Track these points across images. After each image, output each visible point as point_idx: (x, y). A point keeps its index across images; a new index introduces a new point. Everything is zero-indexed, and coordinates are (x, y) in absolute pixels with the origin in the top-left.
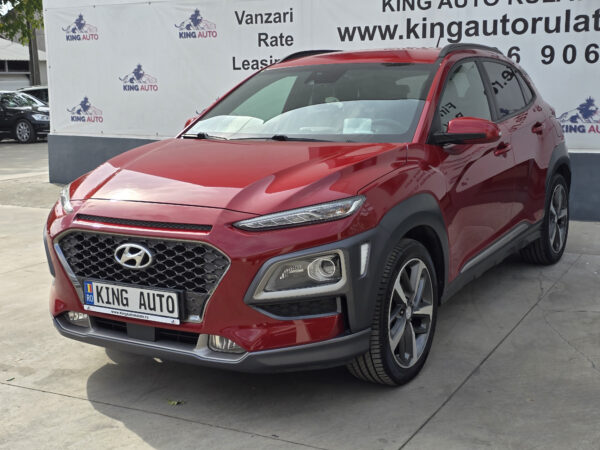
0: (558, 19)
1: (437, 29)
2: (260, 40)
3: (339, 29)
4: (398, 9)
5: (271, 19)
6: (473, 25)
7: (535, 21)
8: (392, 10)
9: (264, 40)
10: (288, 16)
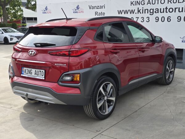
0: (182, 8)
1: (146, 11)
2: (96, 14)
3: (118, 11)
4: (135, 5)
5: (99, 8)
6: (157, 10)
7: (175, 9)
8: (134, 5)
9: (97, 14)
10: (104, 7)
